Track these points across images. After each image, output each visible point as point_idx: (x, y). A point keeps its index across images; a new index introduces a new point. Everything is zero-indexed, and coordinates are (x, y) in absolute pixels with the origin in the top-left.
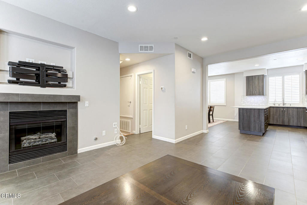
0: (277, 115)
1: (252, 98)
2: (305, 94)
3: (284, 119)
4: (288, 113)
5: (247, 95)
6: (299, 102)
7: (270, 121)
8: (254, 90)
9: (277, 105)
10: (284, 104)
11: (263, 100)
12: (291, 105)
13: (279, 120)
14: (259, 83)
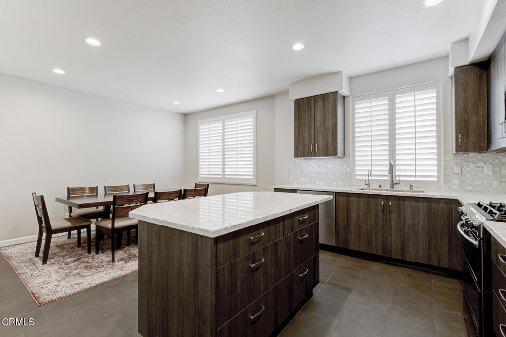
0: (369, 223)
1: (315, 165)
2: (454, 152)
3: (389, 237)
4: (399, 219)
5: (297, 155)
6: (435, 179)
7: (350, 239)
8: (313, 141)
9: (374, 190)
10: (393, 184)
11: (340, 172)
12: (414, 189)
13: (375, 239)
14: (325, 118)
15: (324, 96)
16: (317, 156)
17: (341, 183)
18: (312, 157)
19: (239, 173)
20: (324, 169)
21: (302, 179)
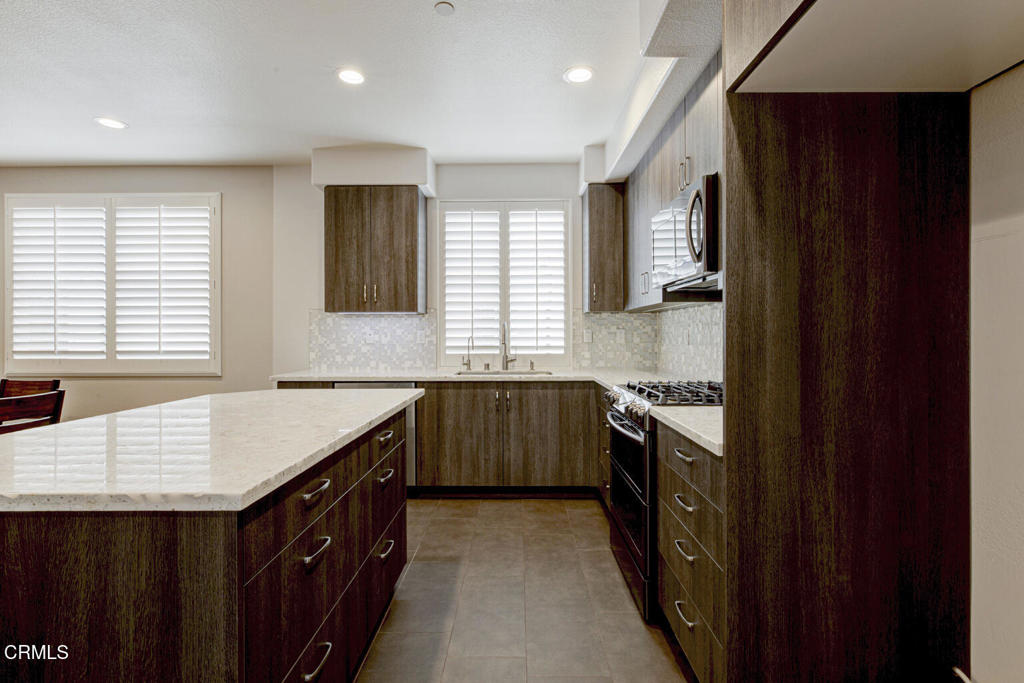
0: (475, 435)
1: (367, 329)
2: (587, 310)
3: (506, 453)
4: (521, 419)
5: (331, 306)
6: (562, 352)
7: (443, 468)
8: (368, 280)
9: (477, 374)
10: (507, 361)
11: (418, 342)
12: (536, 369)
13: (485, 459)
14: (391, 234)
15: (391, 191)
16: (375, 311)
17: (419, 363)
19: (163, 348)
20: (386, 336)
21: (339, 359)
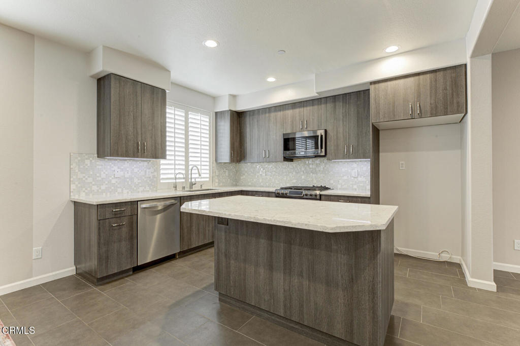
5: (116, 153)
6: (208, 180)
10: (192, 185)
12: (203, 188)
14: (153, 114)
15: (153, 89)
18: (137, 157)
